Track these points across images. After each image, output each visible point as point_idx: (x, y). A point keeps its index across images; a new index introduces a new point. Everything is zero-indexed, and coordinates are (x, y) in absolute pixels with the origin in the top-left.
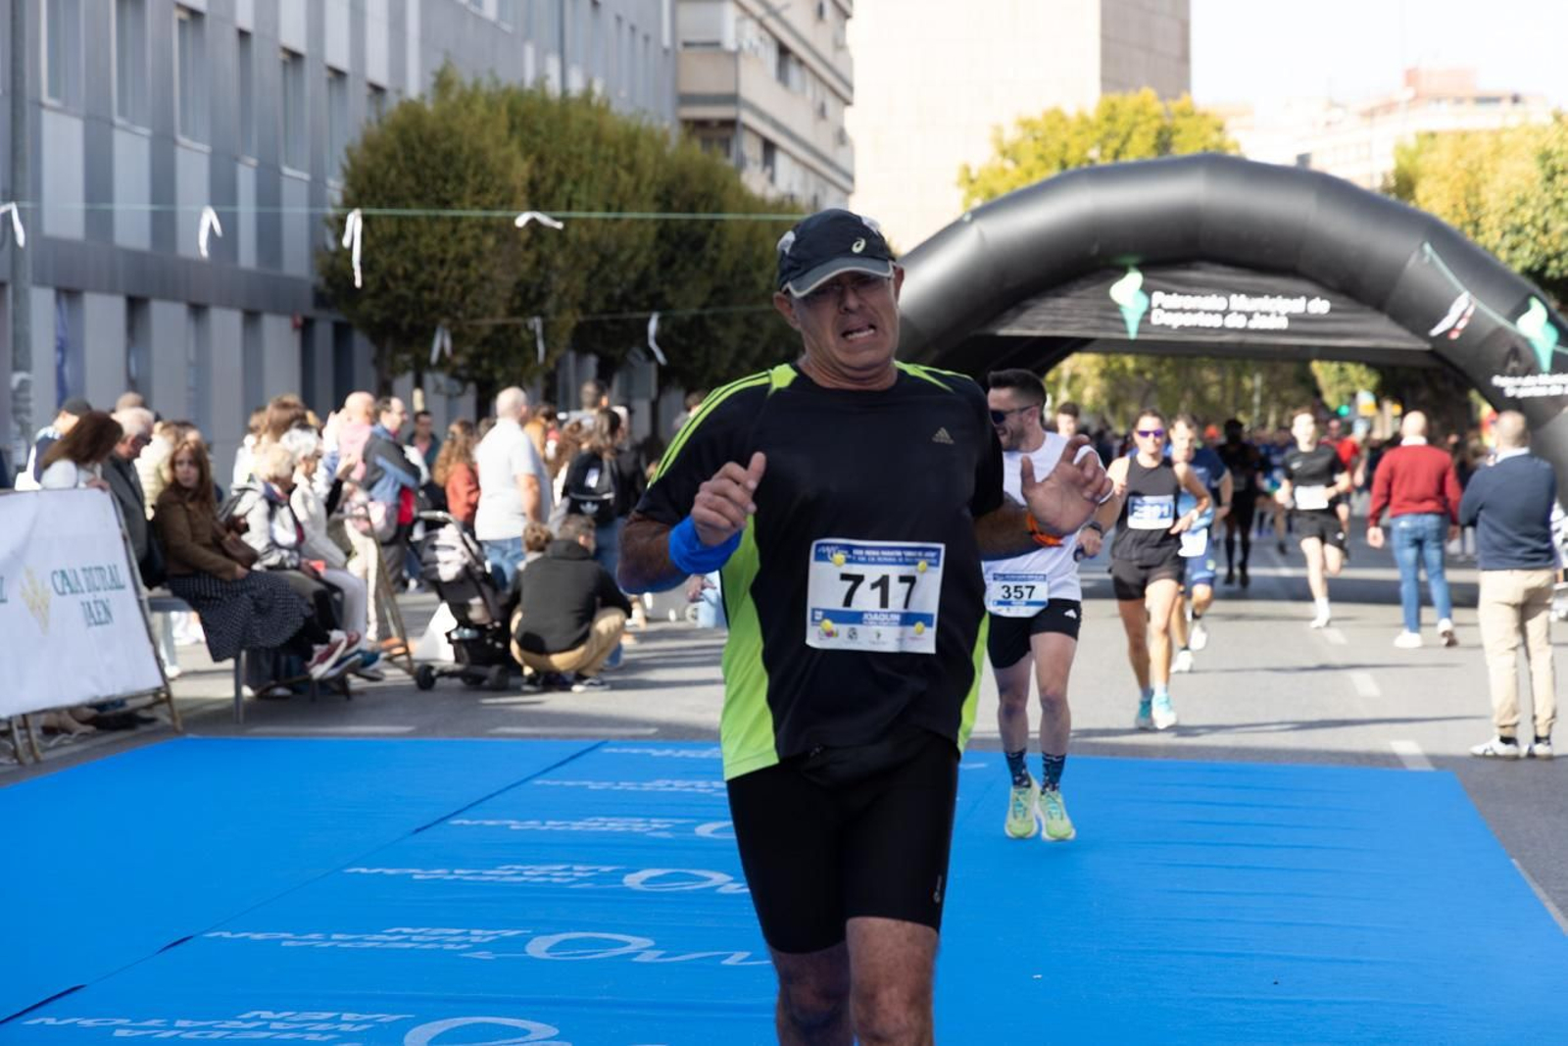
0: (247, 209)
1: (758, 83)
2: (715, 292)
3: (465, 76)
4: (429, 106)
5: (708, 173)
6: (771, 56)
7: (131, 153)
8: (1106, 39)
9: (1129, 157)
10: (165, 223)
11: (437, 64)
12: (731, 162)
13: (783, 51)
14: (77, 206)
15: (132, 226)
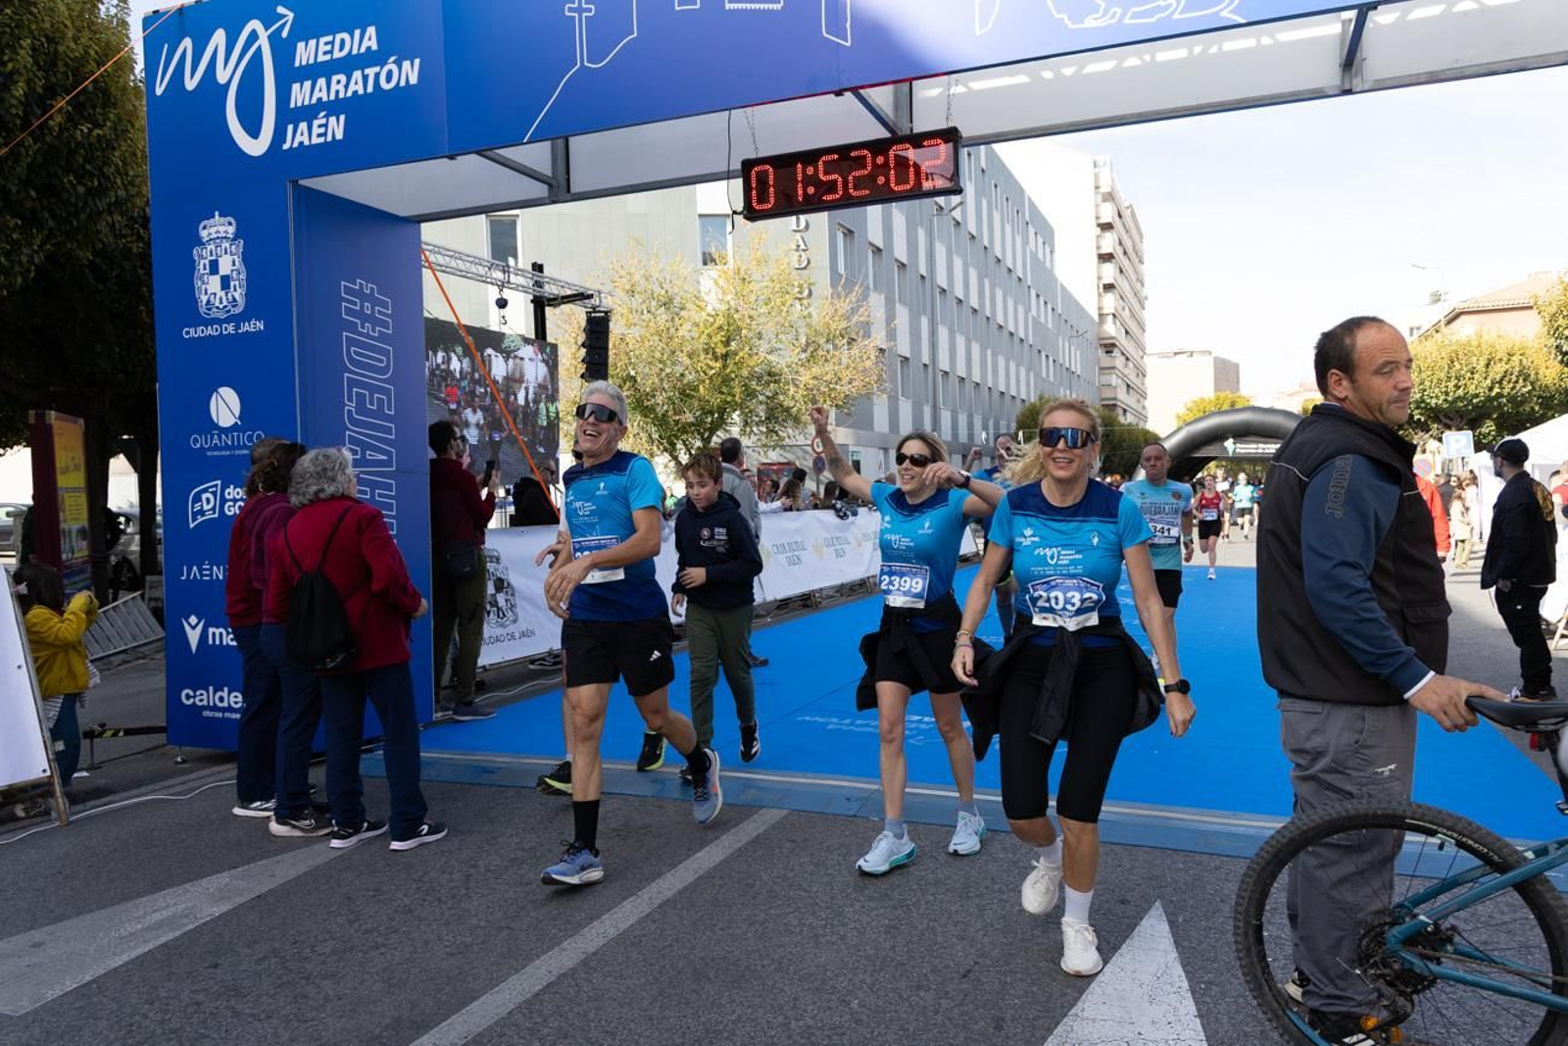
0: (991, 431)
1: (1122, 395)
2: (1113, 448)
3: (1047, 396)
4: (1038, 403)
5: (1110, 417)
6: (1125, 387)
7: (962, 419)
8: (1216, 379)
9: (1223, 409)
10: (971, 436)
11: (1039, 393)
12: (1114, 415)
13: (1128, 386)
14: (950, 432)
15: (963, 438)
